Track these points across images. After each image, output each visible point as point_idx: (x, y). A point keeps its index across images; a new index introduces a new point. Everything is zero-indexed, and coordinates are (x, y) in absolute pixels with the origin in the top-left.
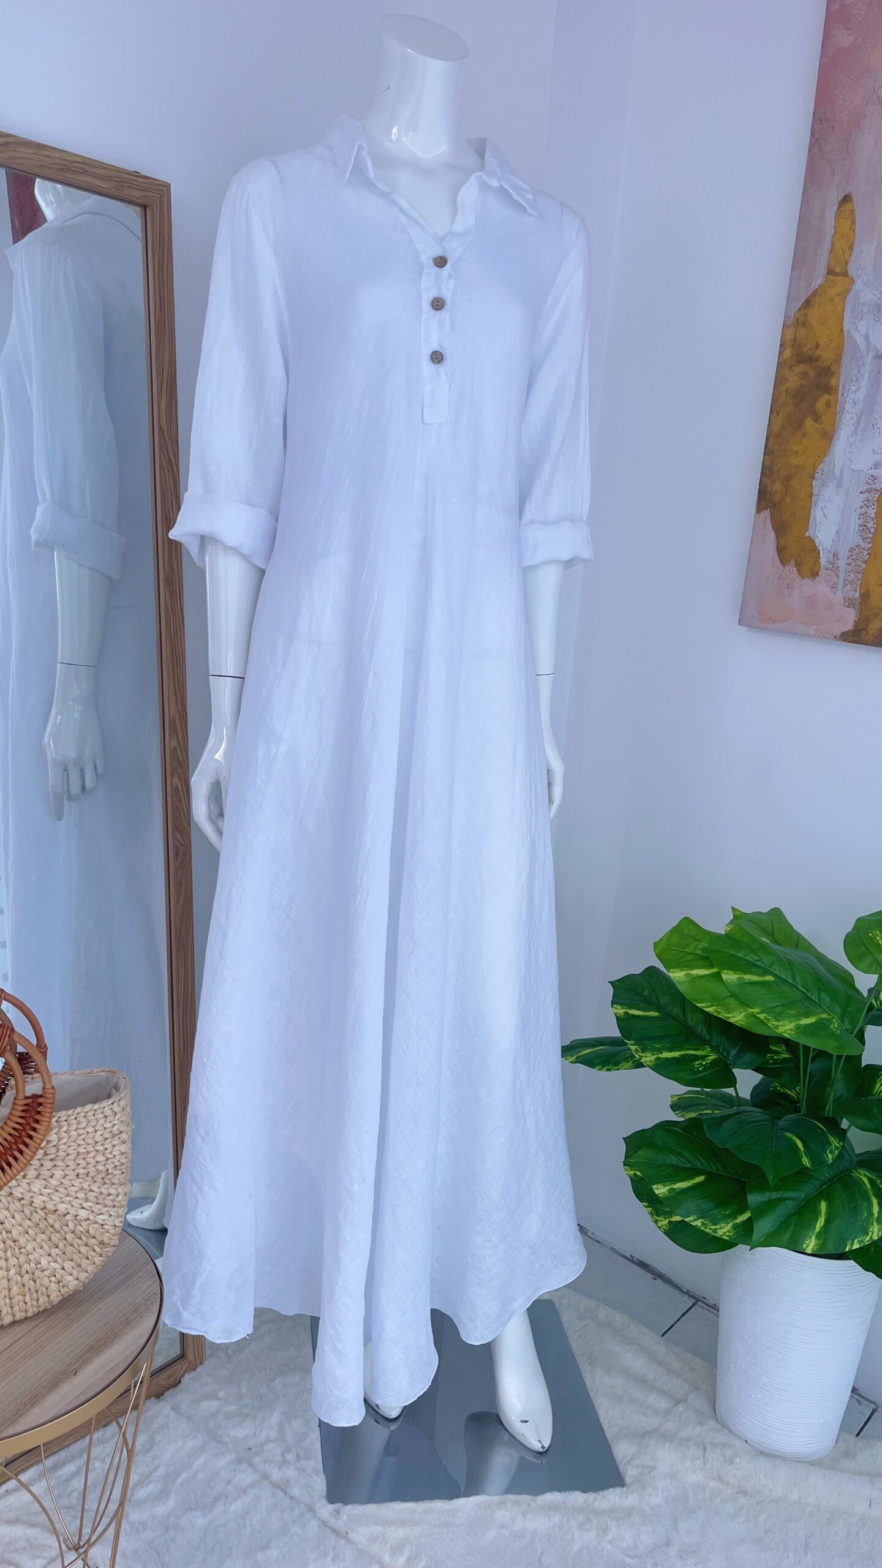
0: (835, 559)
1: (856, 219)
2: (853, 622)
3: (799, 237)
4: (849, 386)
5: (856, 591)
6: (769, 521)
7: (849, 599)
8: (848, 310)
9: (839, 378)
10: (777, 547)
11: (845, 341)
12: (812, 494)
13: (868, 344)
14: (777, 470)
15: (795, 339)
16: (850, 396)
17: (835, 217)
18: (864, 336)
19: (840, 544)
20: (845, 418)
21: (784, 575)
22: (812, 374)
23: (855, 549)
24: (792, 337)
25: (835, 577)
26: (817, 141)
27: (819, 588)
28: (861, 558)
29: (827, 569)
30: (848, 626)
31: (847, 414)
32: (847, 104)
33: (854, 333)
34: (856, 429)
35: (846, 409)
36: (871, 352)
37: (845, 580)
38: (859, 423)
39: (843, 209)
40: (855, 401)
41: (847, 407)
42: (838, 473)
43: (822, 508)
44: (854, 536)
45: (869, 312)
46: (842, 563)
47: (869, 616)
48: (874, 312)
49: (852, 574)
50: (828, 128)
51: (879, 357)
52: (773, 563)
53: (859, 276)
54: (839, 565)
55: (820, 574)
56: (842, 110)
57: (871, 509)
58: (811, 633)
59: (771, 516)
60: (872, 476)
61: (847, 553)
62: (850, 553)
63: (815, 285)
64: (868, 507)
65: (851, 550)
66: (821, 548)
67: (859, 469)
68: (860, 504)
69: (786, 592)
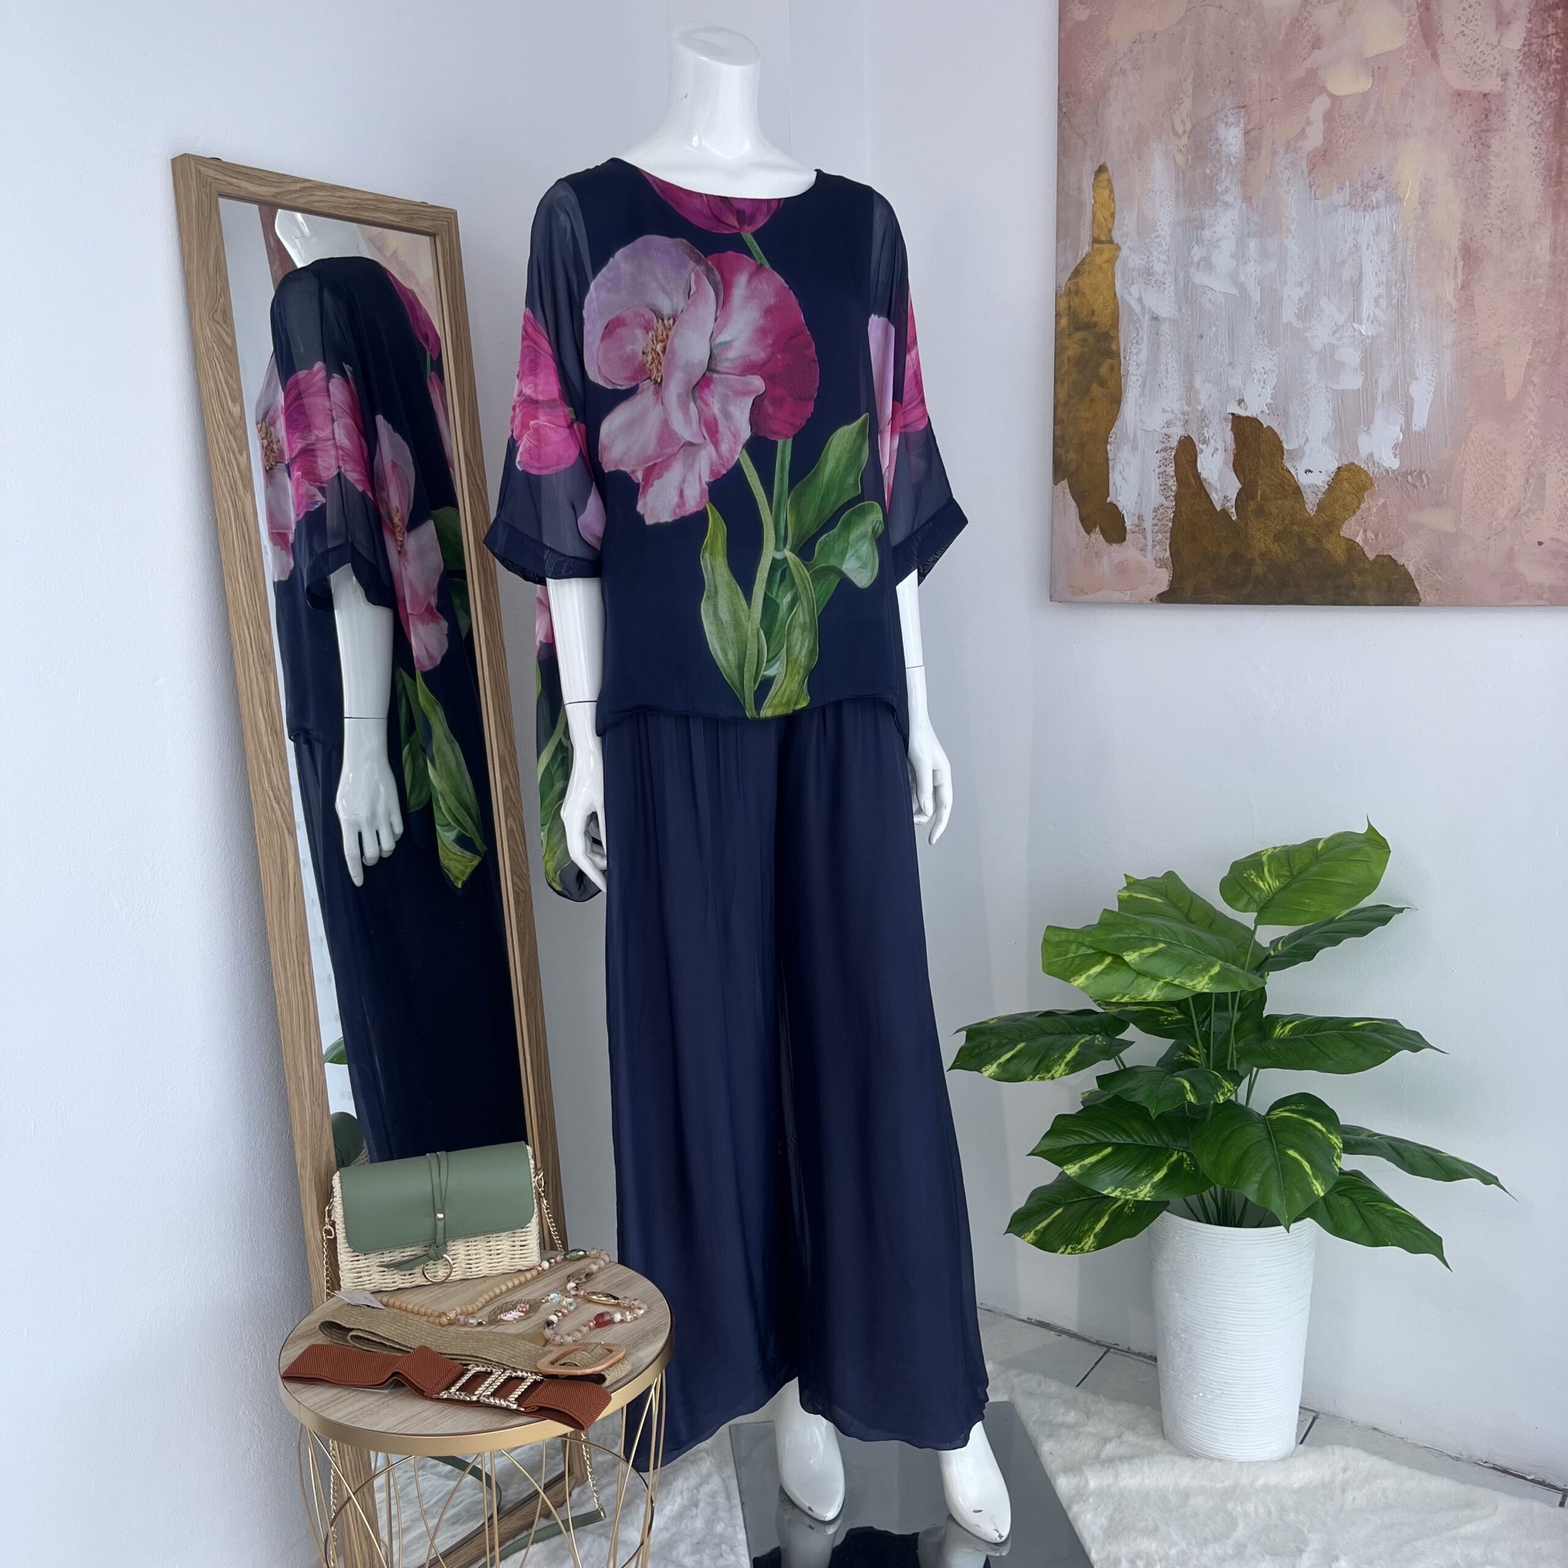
0: (1141, 521)
1: (1114, 186)
2: (1168, 582)
3: (1060, 208)
4: (1130, 349)
5: (1166, 550)
6: (1067, 491)
7: (1160, 559)
8: (1118, 276)
9: (1119, 342)
10: (1080, 516)
11: (1120, 305)
12: (1108, 459)
13: (1143, 307)
14: (1070, 439)
15: (1070, 307)
16: (1132, 359)
17: (1093, 187)
18: (1138, 300)
19: (1144, 506)
20: (1131, 380)
21: (1091, 544)
22: (1091, 340)
23: (1159, 509)
24: (1066, 306)
25: (1143, 540)
26: (1064, 115)
27: (1128, 551)
28: (1167, 517)
29: (1133, 532)
30: (1164, 587)
31: (1132, 377)
32: (1092, 77)
33: (1127, 297)
34: (1143, 391)
35: (1130, 372)
36: (1147, 316)
37: (1153, 541)
38: (1144, 385)
39: (1100, 178)
40: (1138, 362)
41: (1131, 369)
42: (1131, 436)
43: (1120, 472)
44: (1156, 496)
45: (1139, 276)
46: (1148, 524)
47: (1183, 574)
48: (1145, 276)
49: (1159, 534)
50: (1074, 101)
51: (1155, 318)
52: (1078, 532)
53: (1125, 243)
54: (1146, 526)
55: (1127, 538)
56: (1086, 83)
57: (1168, 467)
58: (1127, 599)
59: (1069, 487)
60: (1165, 434)
61: (1152, 515)
62: (1155, 514)
63: (1082, 254)
64: (1166, 466)
65: (1155, 510)
66: (1124, 512)
67: (1152, 429)
68: (1158, 463)
69: (1095, 561)
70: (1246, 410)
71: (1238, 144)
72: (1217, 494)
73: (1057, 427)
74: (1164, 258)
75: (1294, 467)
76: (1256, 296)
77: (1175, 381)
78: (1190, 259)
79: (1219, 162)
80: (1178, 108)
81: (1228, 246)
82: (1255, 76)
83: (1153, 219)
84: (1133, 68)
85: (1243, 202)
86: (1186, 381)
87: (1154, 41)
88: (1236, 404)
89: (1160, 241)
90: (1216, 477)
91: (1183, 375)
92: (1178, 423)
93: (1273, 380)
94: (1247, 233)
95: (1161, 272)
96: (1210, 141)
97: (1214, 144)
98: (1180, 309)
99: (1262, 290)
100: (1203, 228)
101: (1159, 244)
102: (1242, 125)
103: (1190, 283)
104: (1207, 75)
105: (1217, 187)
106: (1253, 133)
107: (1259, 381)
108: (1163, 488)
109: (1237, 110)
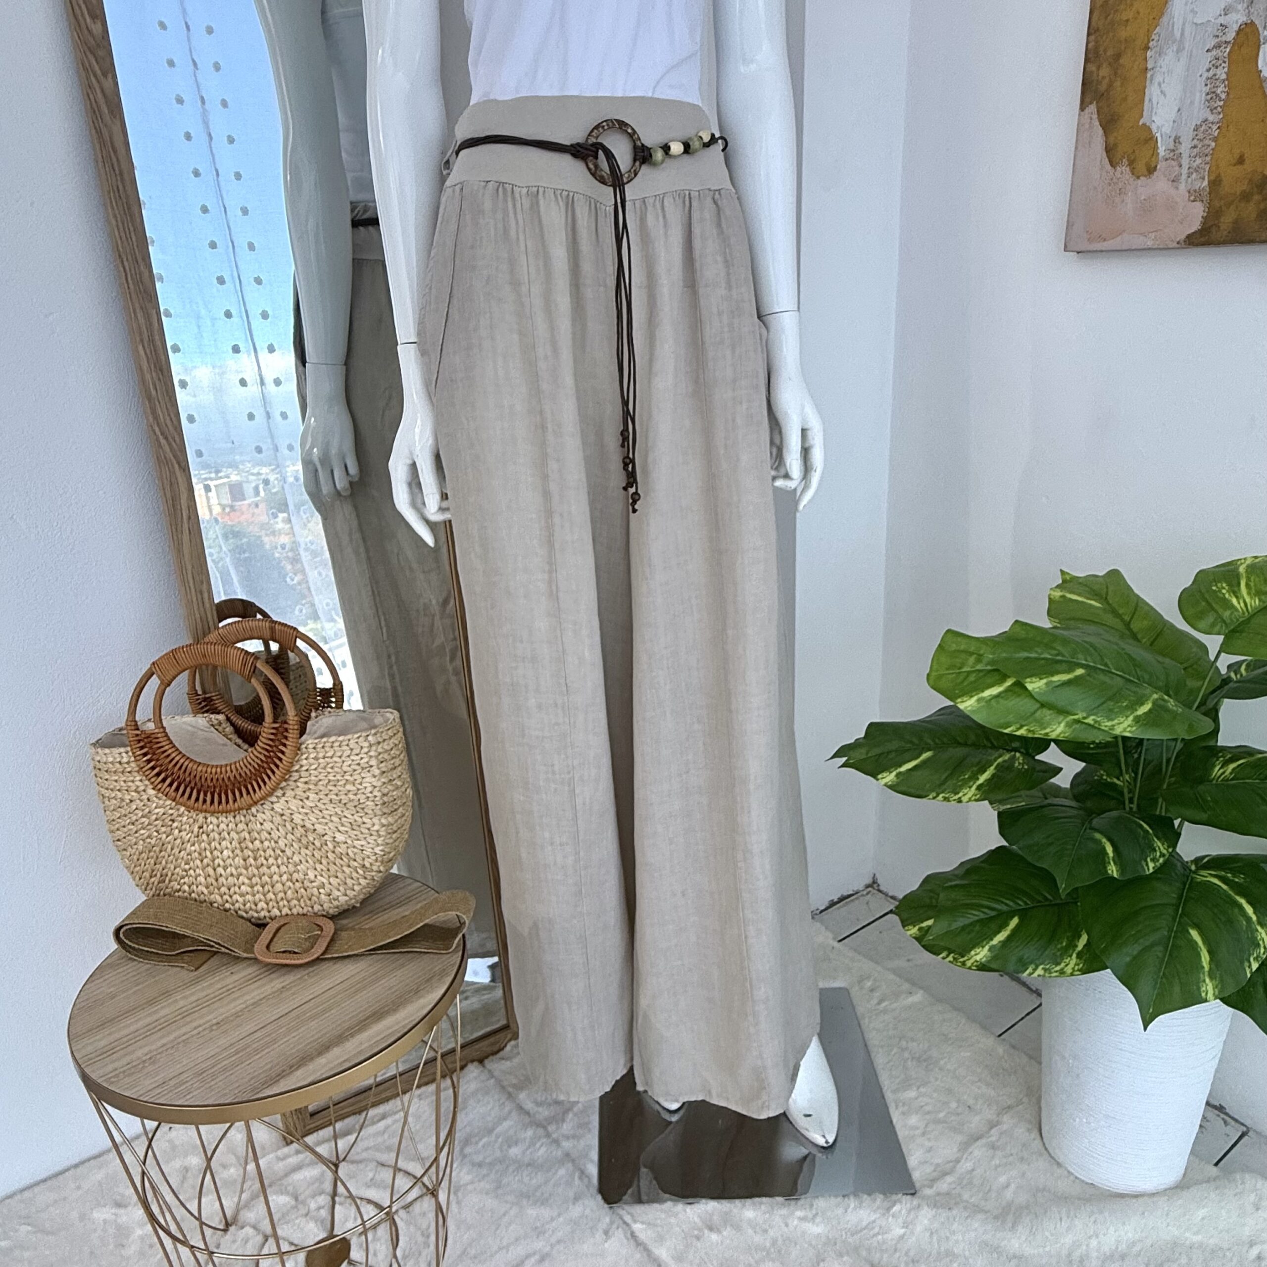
0: (1177, 144)
2: (1201, 219)
5: (1203, 179)
6: (1095, 116)
7: (1195, 191)
10: (1106, 148)
12: (1146, 69)
14: (1103, 51)
19: (1183, 124)
21: (1115, 180)
23: (1201, 126)
25: (1177, 168)
27: (1159, 184)
28: (1209, 135)
29: (1167, 160)
30: (1196, 226)
37: (1189, 168)
42: (1178, 34)
43: (1159, 84)
44: (1199, 109)
46: (1185, 148)
47: (1221, 207)
49: (1197, 158)
52: (1102, 168)
54: (1181, 151)
55: (1158, 167)
57: (1220, 68)
58: (1150, 243)
59: (1098, 111)
60: (1222, 25)
61: (1191, 134)
62: (1195, 133)
64: (1217, 67)
65: (1197, 128)
66: (1158, 135)
67: (1204, 21)
68: (1207, 66)
69: (1117, 200)
73: (1092, 38)
92: (1239, 8)
108: (1209, 97)
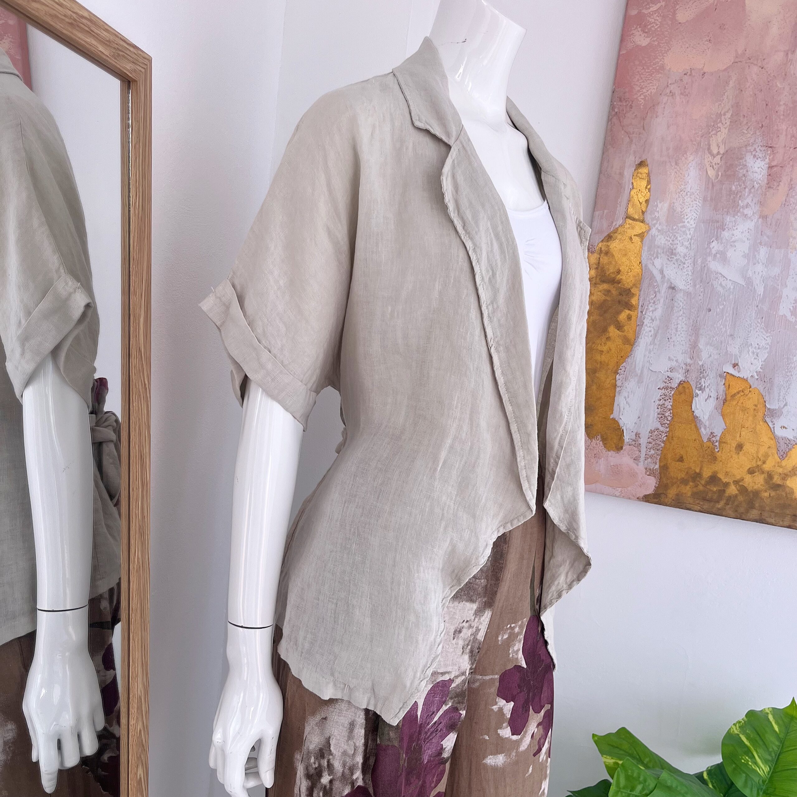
0: (637, 438)
1: (651, 180)
2: (654, 488)
4: (648, 306)
5: (656, 463)
7: (650, 469)
8: (646, 249)
9: (638, 299)
11: (645, 272)
12: (616, 385)
13: (663, 276)
15: (599, 263)
16: (648, 314)
18: (659, 270)
19: (642, 427)
20: (644, 330)
21: (591, 447)
22: (614, 292)
23: (654, 432)
24: (598, 261)
25: (637, 452)
27: (624, 459)
28: (660, 438)
29: (630, 445)
30: (650, 490)
31: (646, 328)
32: (644, 91)
33: (650, 267)
34: (654, 339)
35: (645, 324)
36: (666, 284)
37: (646, 455)
38: (656, 336)
39: (640, 170)
40: (653, 318)
41: (646, 322)
42: (639, 372)
43: (625, 397)
44: (653, 421)
45: (663, 253)
46: (643, 441)
47: (667, 484)
48: (668, 253)
49: (652, 450)
50: (625, 106)
51: (673, 288)
53: (654, 225)
54: (641, 442)
55: (624, 448)
56: (639, 95)
57: (667, 402)
58: (618, 494)
60: (668, 377)
61: (647, 434)
62: (650, 434)
63: (616, 225)
64: (665, 400)
65: (651, 432)
66: (624, 428)
67: (657, 370)
68: (659, 397)
69: (592, 461)
70: (739, 372)
71: (762, 174)
72: (705, 429)
74: (686, 244)
75: (772, 422)
76: (760, 290)
77: (682, 339)
78: (708, 250)
79: (744, 183)
80: (716, 134)
81: (743, 247)
82: (784, 127)
83: (681, 212)
84: (681, 94)
85: (759, 218)
86: (692, 341)
87: (703, 78)
88: (731, 367)
89: (686, 230)
90: (706, 417)
91: (690, 335)
92: (680, 371)
93: (764, 355)
94: (759, 241)
95: (682, 254)
96: (739, 166)
97: (741, 169)
98: (695, 286)
99: (764, 287)
100: (724, 231)
101: (684, 233)
102: (767, 160)
103: (706, 269)
104: (744, 116)
105: (740, 202)
106: (775, 169)
107: (753, 353)
109: (764, 148)
